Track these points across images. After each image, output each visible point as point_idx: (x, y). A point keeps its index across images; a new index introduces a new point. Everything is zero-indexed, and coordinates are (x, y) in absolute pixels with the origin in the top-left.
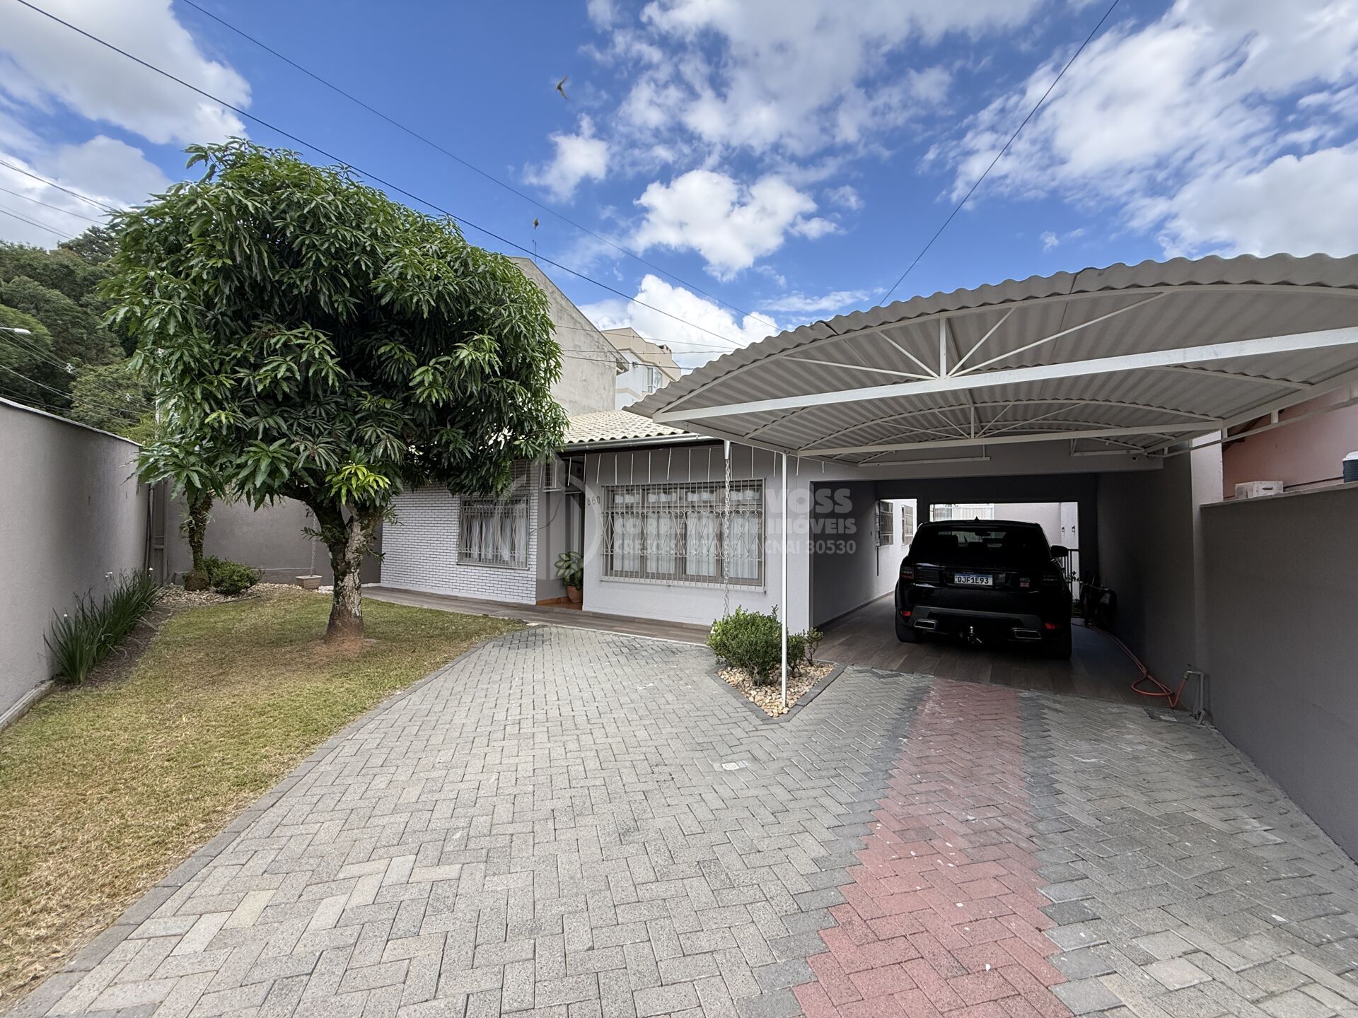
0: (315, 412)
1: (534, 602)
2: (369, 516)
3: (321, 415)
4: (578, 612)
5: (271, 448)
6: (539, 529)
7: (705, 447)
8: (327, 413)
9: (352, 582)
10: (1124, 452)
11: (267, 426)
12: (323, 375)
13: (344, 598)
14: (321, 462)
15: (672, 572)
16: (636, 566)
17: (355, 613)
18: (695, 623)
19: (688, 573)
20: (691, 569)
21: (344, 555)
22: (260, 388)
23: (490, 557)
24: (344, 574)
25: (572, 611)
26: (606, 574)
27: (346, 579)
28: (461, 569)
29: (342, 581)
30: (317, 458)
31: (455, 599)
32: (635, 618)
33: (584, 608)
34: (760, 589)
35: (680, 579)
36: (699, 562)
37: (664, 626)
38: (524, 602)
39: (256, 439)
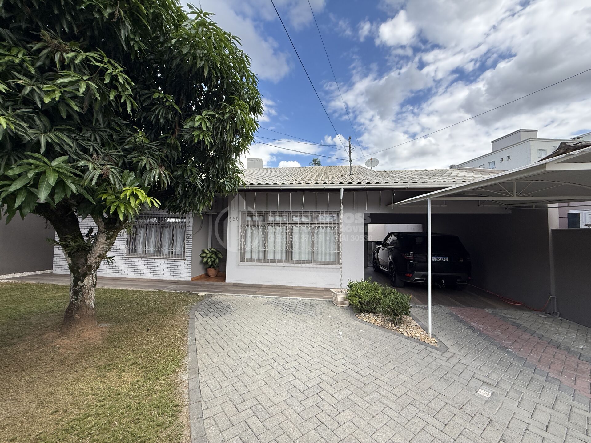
0: (90, 137)
1: (189, 279)
2: (115, 229)
3: (96, 139)
4: (223, 284)
5: (54, 163)
6: (193, 234)
7: (326, 193)
8: (102, 139)
9: (91, 282)
10: (498, 206)
11: (50, 141)
12: (122, 101)
13: (83, 295)
14: (114, 181)
15: (284, 258)
16: (261, 256)
17: (92, 307)
18: (300, 286)
19: (293, 259)
20: (296, 257)
21: (86, 260)
22: (47, 100)
23: (152, 252)
24: (85, 276)
25: (219, 283)
26: (241, 261)
27: (86, 279)
28: (130, 260)
29: (82, 282)
30: (111, 177)
31: (124, 279)
32: (262, 285)
33: (226, 281)
34: (338, 267)
35: (289, 262)
36: (300, 253)
37: (281, 288)
38: (182, 279)
39: (39, 152)
